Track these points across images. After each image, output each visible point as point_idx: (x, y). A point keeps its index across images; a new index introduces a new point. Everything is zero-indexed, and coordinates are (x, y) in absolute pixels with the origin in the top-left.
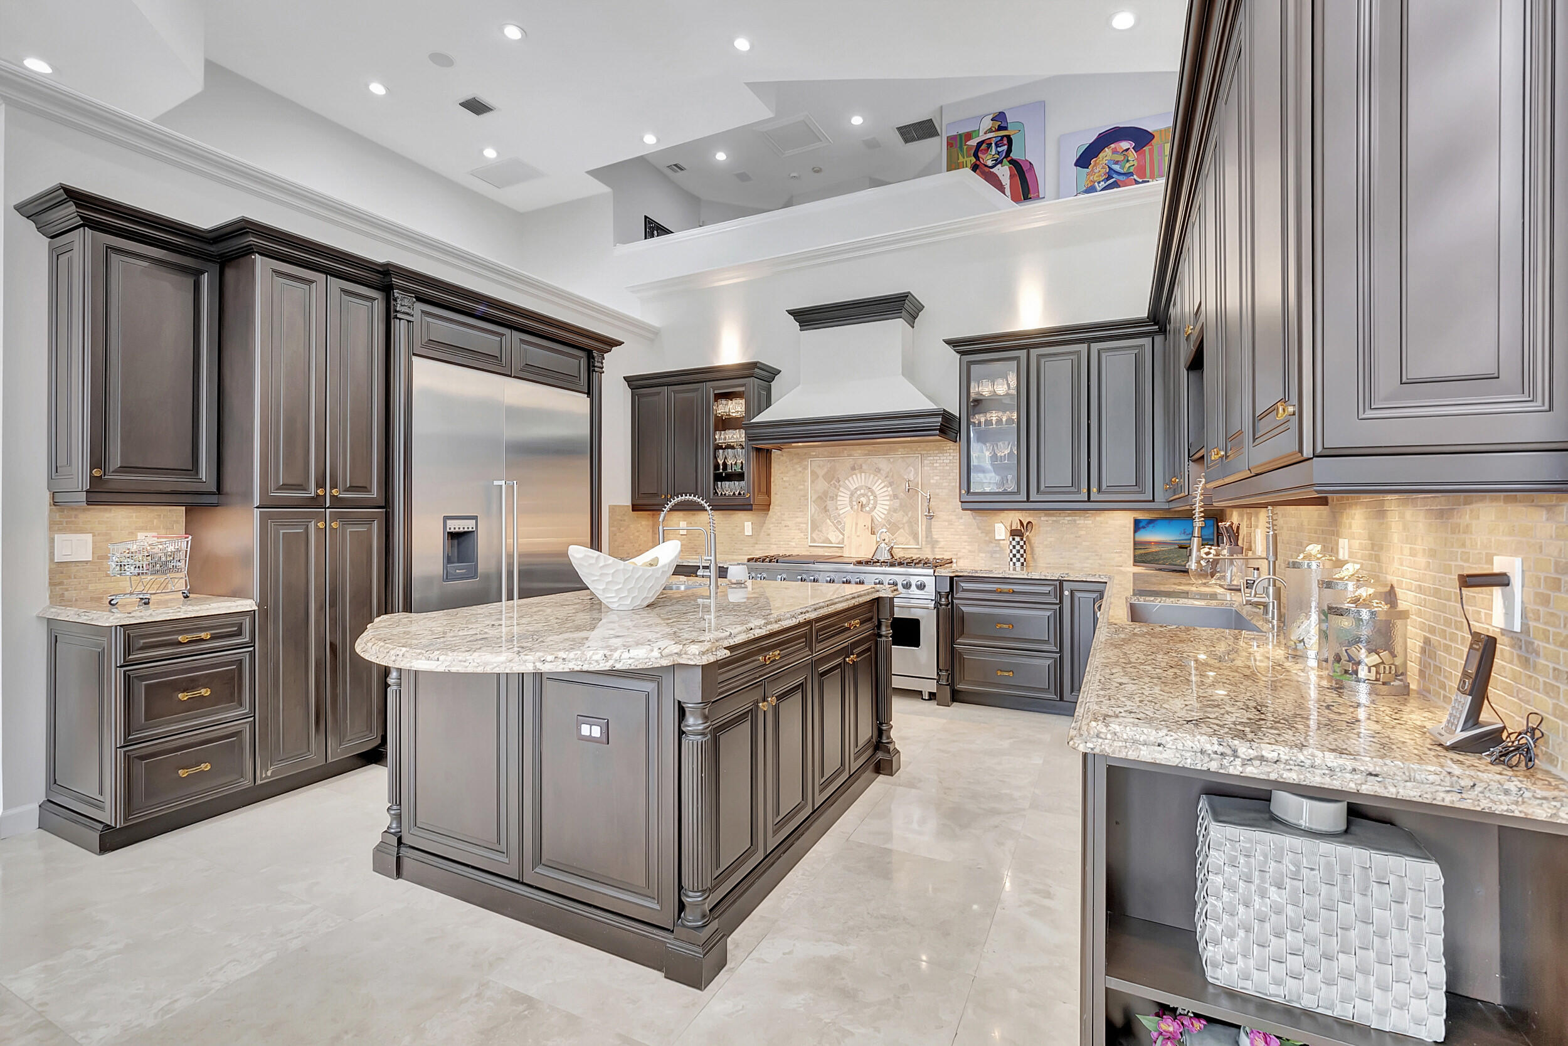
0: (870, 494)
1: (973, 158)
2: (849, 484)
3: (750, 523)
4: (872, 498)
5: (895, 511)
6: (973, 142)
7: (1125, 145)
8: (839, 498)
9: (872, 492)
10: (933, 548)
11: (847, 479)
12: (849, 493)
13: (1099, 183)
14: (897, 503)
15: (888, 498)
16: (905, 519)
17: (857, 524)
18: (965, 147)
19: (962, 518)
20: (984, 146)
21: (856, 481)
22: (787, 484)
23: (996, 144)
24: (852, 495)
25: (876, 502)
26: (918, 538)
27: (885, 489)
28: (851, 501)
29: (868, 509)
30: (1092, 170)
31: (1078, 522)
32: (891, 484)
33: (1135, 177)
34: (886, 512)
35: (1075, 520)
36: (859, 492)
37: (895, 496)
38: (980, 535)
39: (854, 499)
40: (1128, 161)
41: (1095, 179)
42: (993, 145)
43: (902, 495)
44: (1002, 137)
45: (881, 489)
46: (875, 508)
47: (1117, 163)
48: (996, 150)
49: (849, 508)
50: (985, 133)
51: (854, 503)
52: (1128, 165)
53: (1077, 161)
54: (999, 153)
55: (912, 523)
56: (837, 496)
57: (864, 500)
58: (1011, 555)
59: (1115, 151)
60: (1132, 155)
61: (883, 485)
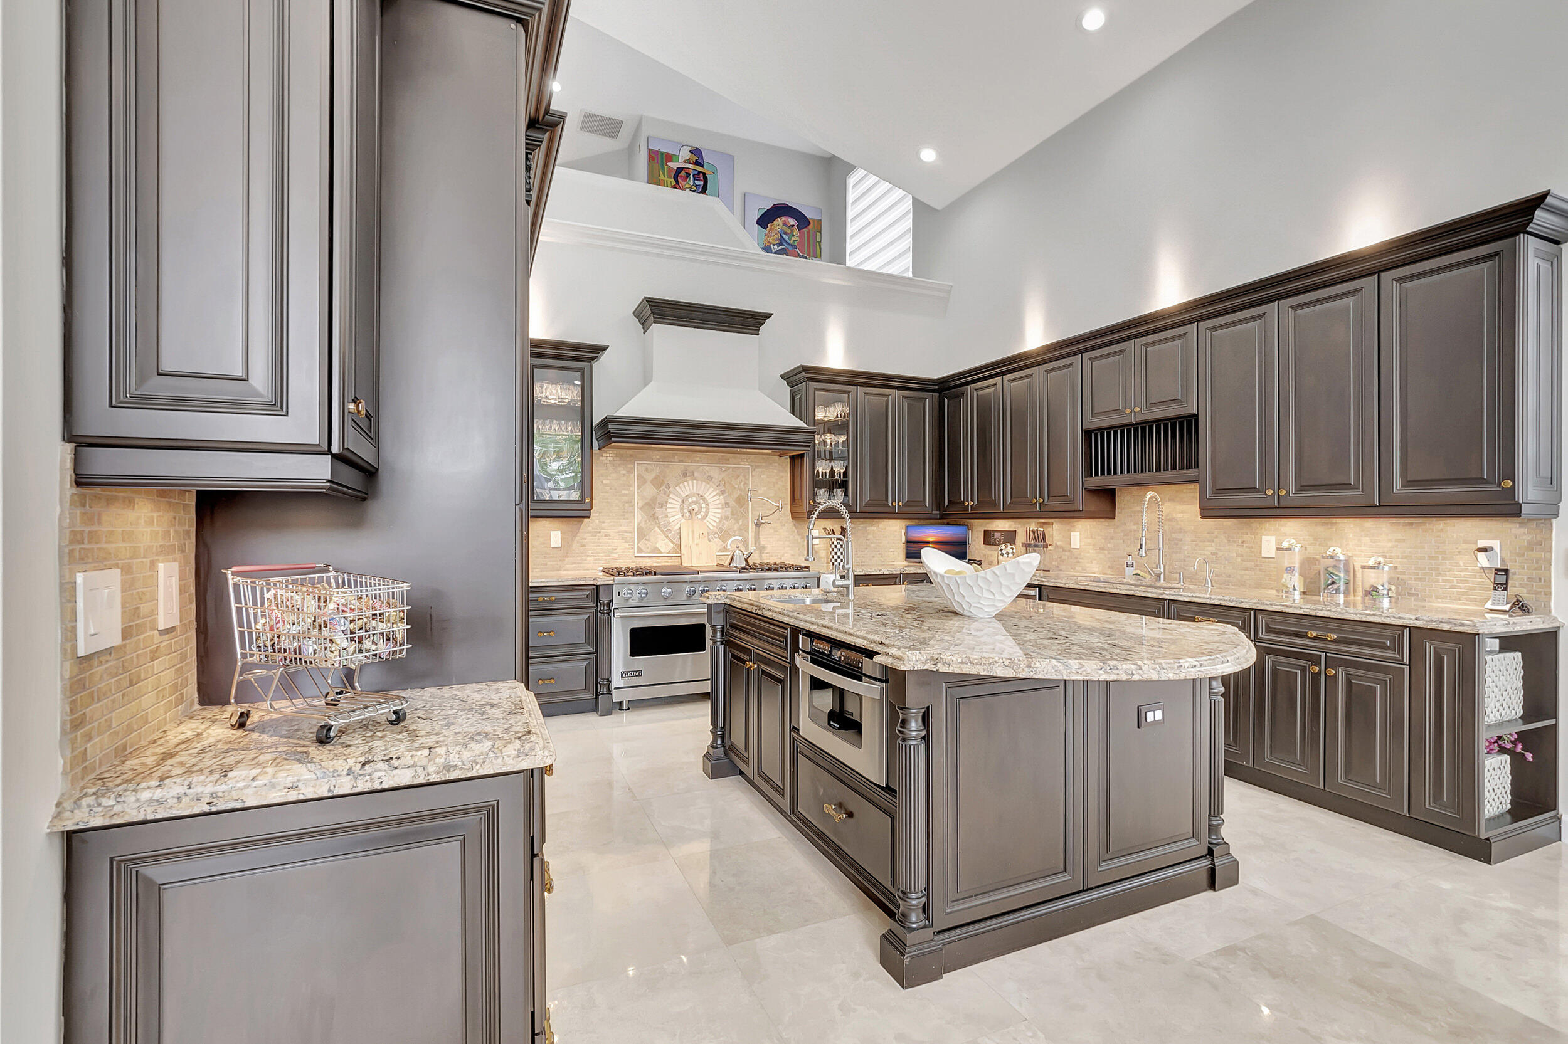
0: (701, 501)
1: (673, 180)
2: (679, 491)
3: (559, 532)
4: (704, 505)
5: (727, 518)
6: (674, 166)
7: (792, 221)
8: (669, 505)
9: (704, 500)
10: (761, 553)
11: (678, 485)
12: (680, 500)
13: (774, 245)
14: (728, 513)
15: (720, 506)
16: (736, 527)
17: (693, 532)
18: (666, 167)
19: (784, 525)
20: (683, 173)
21: (688, 488)
22: (607, 488)
23: (693, 176)
24: (683, 502)
25: (708, 510)
26: (748, 545)
27: (717, 497)
28: (682, 509)
29: (699, 517)
30: (769, 233)
31: (868, 528)
32: (723, 492)
33: (798, 250)
34: (717, 520)
35: (866, 528)
36: (690, 500)
37: (727, 505)
38: (799, 541)
39: (685, 506)
40: (793, 235)
41: (771, 241)
42: (691, 176)
43: (732, 503)
45: (713, 497)
46: (707, 515)
47: (786, 233)
48: (694, 182)
49: (680, 515)
51: (686, 511)
52: (793, 239)
53: (758, 219)
54: (696, 186)
55: (743, 530)
56: (666, 502)
57: (696, 507)
59: (784, 224)
60: (796, 232)
61: (715, 493)
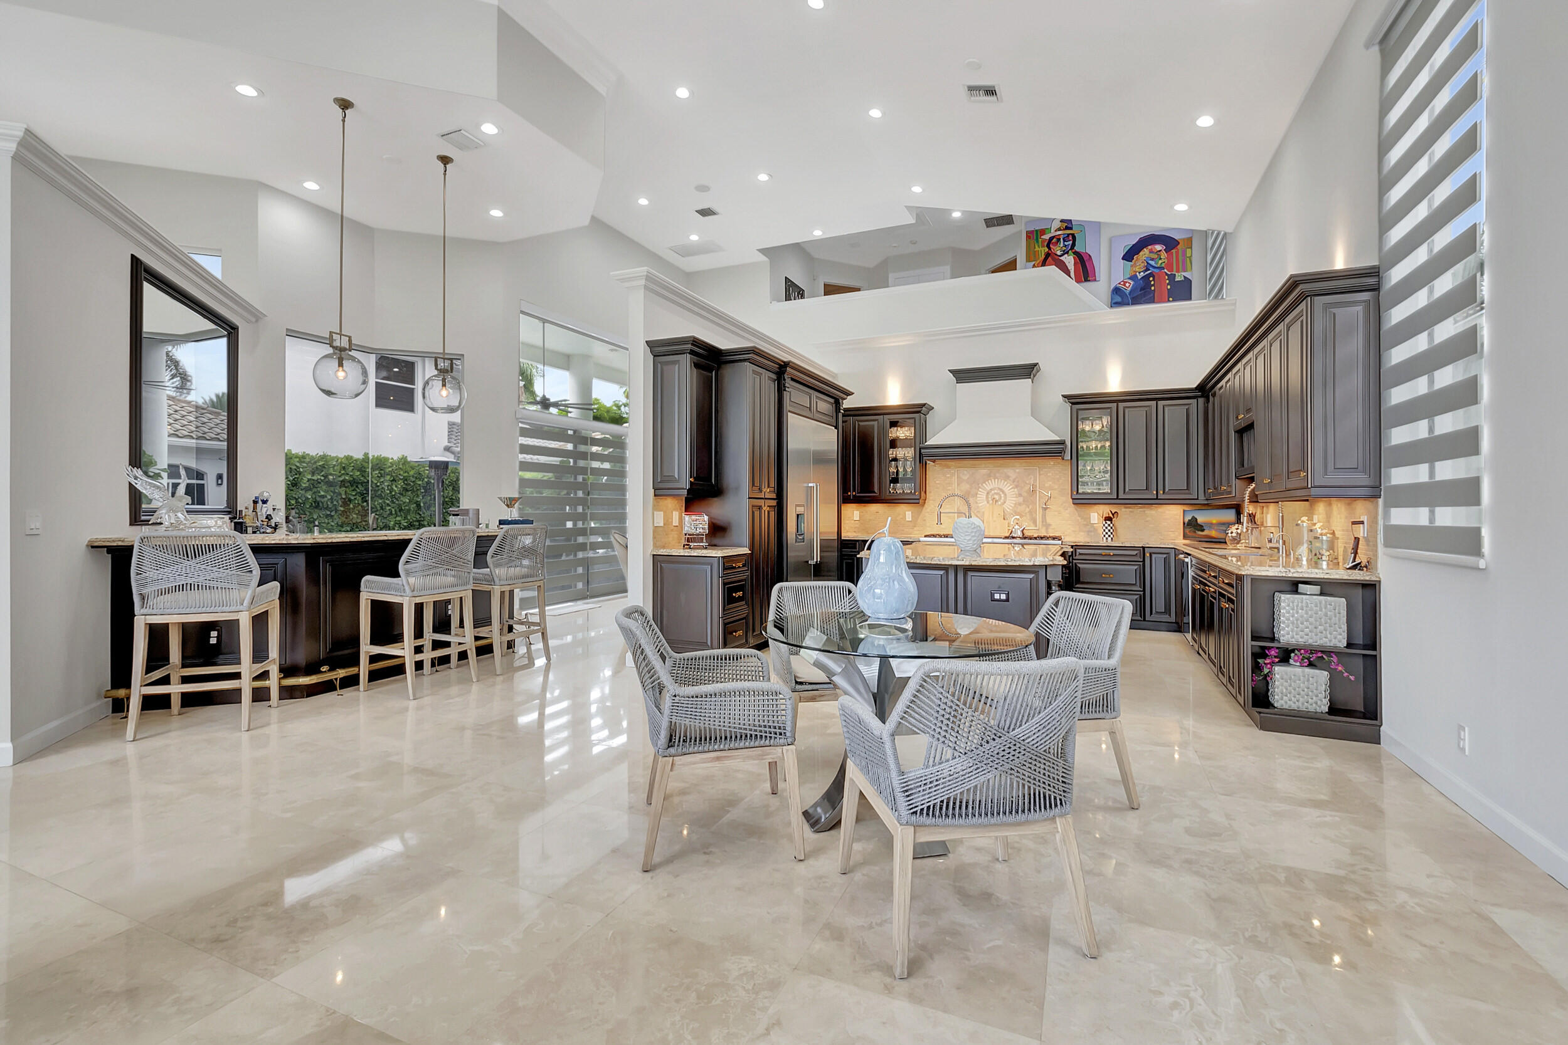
0: (1001, 493)
1: (1046, 248)
2: (985, 486)
3: (910, 512)
4: (1002, 495)
5: (1020, 504)
6: (1047, 237)
7: (1158, 247)
8: (978, 496)
9: (1003, 492)
10: (1047, 529)
11: (985, 482)
12: (986, 492)
13: (1140, 273)
14: (1021, 499)
15: (1015, 496)
16: (1027, 510)
17: (993, 512)
18: (1040, 240)
19: (1067, 509)
20: (1054, 240)
21: (991, 484)
22: (938, 486)
23: (1063, 239)
24: (988, 493)
25: (1005, 498)
26: (1036, 522)
27: (1013, 490)
28: (987, 497)
29: (1000, 503)
30: (1135, 263)
31: (1146, 512)
32: (1017, 487)
33: (1166, 270)
34: (1013, 505)
35: (1144, 511)
36: (993, 492)
37: (1020, 495)
38: (1080, 521)
39: (990, 496)
40: (1161, 259)
41: (1137, 270)
42: (1062, 240)
43: (1025, 494)
44: (1069, 235)
45: (1010, 490)
46: (1005, 502)
47: (1152, 259)
48: (1064, 243)
49: (986, 502)
50: (1056, 231)
51: (990, 499)
52: (1160, 262)
53: (1124, 256)
54: (1066, 246)
55: (1032, 513)
56: (977, 494)
57: (997, 497)
58: (1104, 533)
59: (1151, 252)
60: (1164, 255)
61: (1011, 487)
